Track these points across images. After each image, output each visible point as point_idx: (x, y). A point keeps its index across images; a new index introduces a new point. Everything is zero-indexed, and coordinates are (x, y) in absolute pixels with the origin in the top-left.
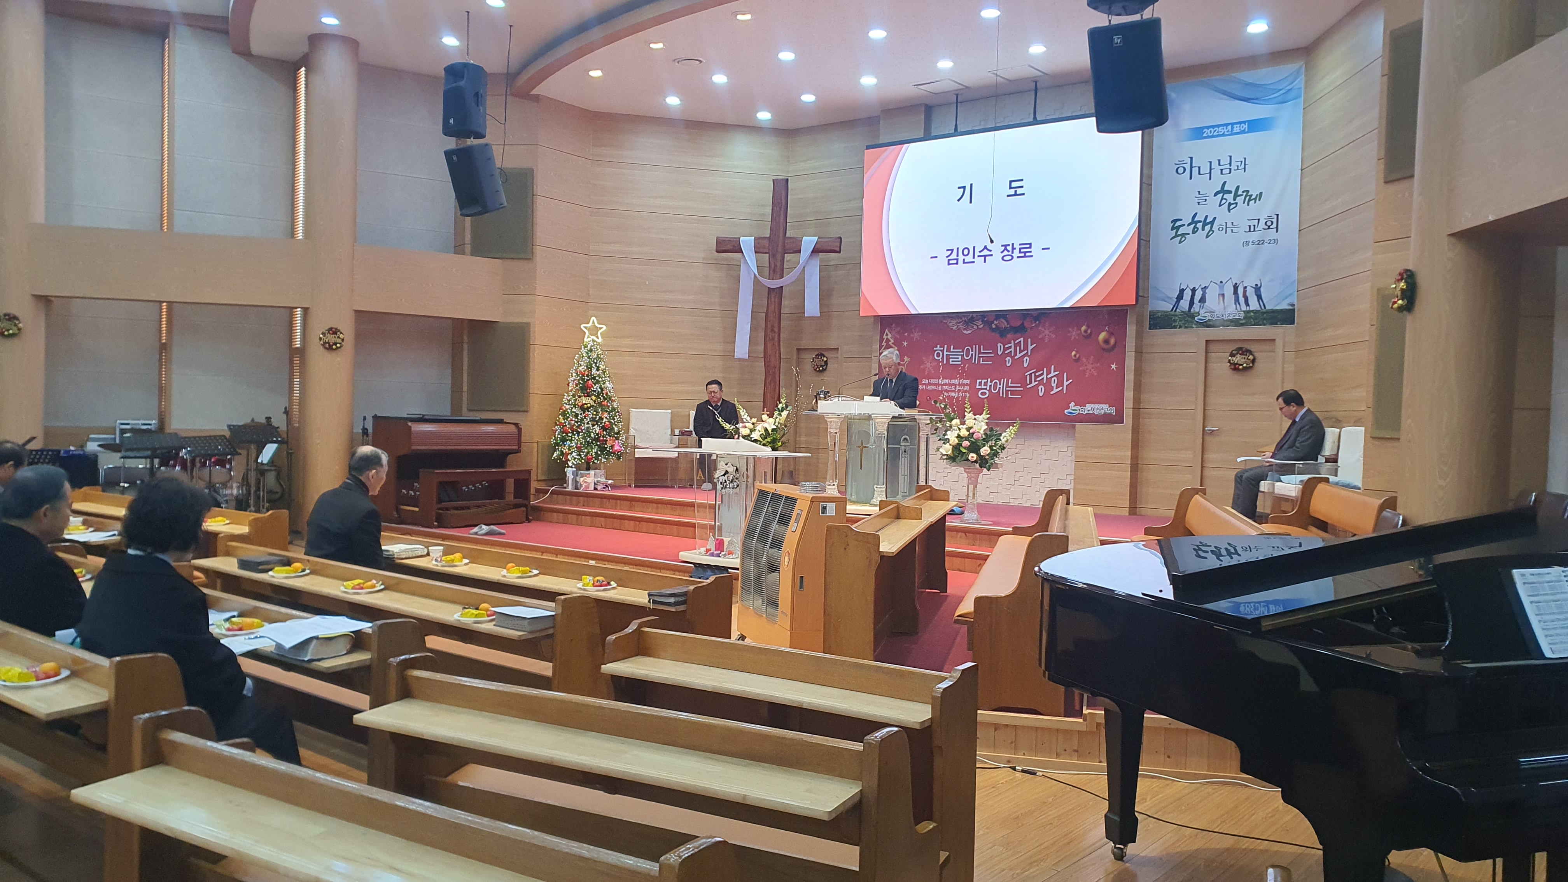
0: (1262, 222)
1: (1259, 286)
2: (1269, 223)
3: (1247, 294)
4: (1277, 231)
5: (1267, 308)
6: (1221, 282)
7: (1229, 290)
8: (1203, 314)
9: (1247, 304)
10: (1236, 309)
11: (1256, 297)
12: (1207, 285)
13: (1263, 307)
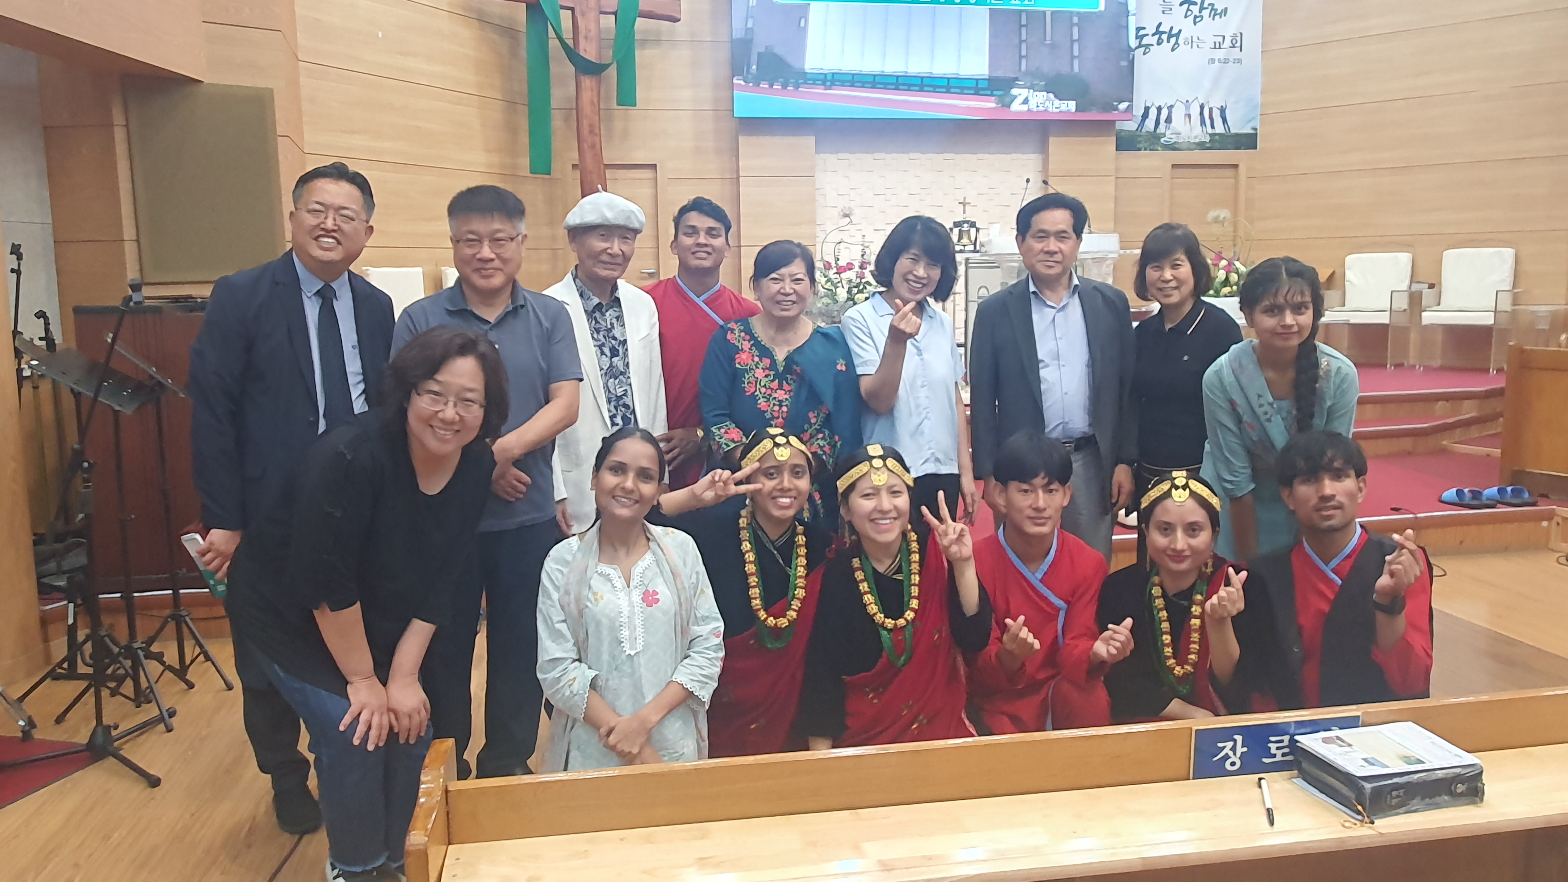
0: (1228, 40)
1: (1225, 107)
2: (1234, 42)
3: (1213, 116)
4: (1241, 51)
5: (1231, 131)
6: (1187, 101)
7: (1195, 111)
8: (1169, 137)
9: (1213, 127)
10: (1202, 131)
11: (1220, 120)
12: (1173, 104)
13: (1227, 131)
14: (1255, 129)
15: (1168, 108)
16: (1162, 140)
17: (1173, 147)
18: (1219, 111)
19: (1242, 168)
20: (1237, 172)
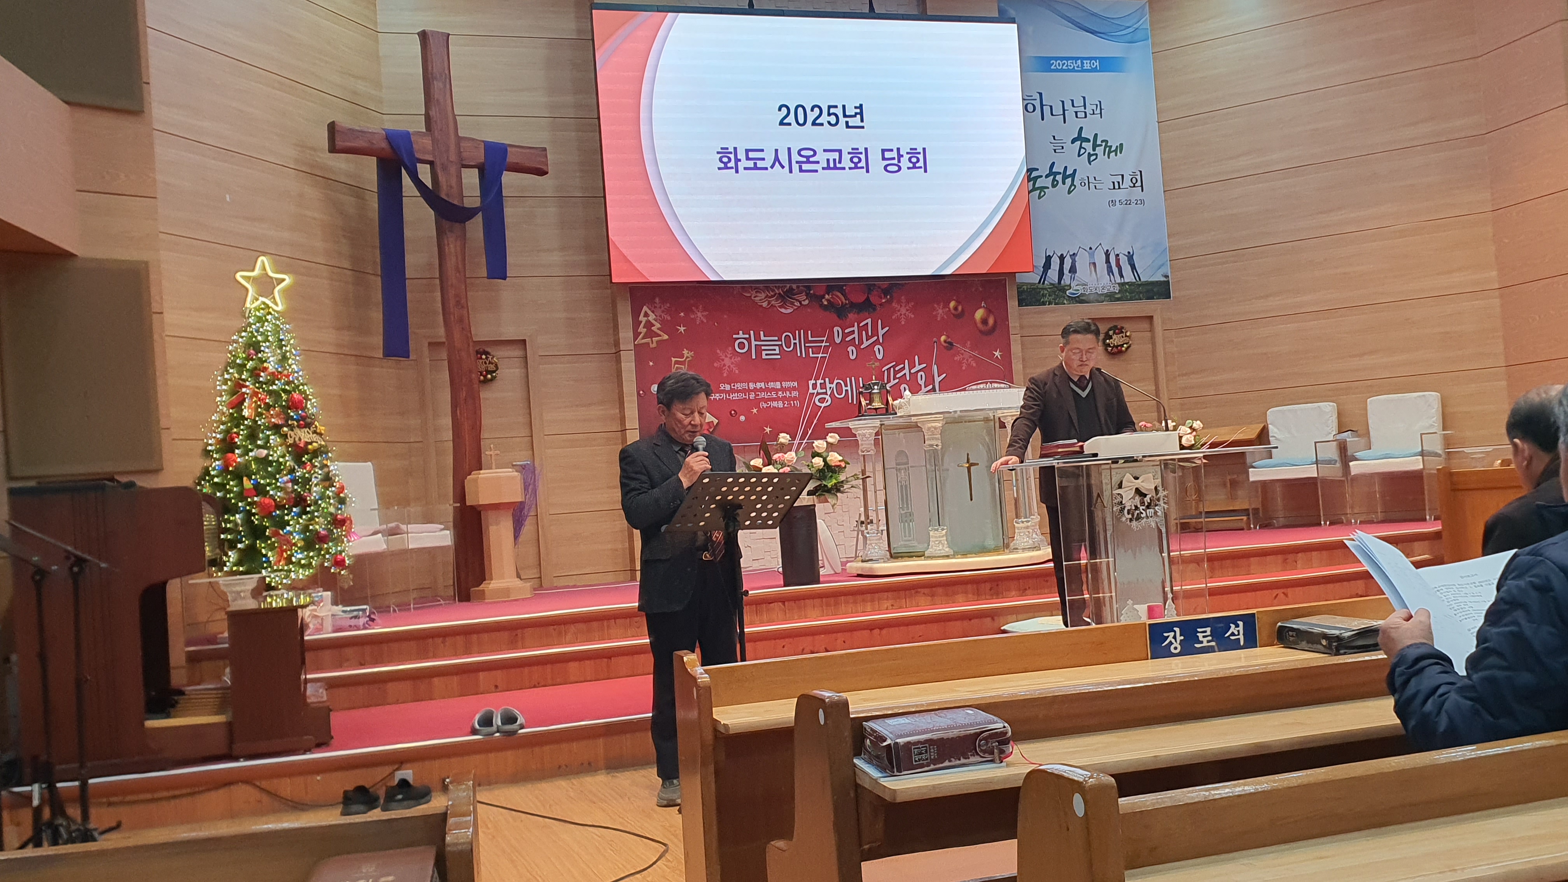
0: (1127, 178)
1: (1132, 254)
2: (1134, 181)
3: (1121, 263)
4: (1142, 191)
5: (1142, 279)
6: (1091, 248)
7: (1100, 259)
8: (1075, 288)
9: (1122, 276)
10: (1110, 281)
11: (1129, 267)
12: (1076, 252)
13: (1138, 279)
14: (1166, 276)
15: (1071, 256)
17: (1079, 300)
18: (1126, 258)
19: (1157, 322)
20: (1152, 324)
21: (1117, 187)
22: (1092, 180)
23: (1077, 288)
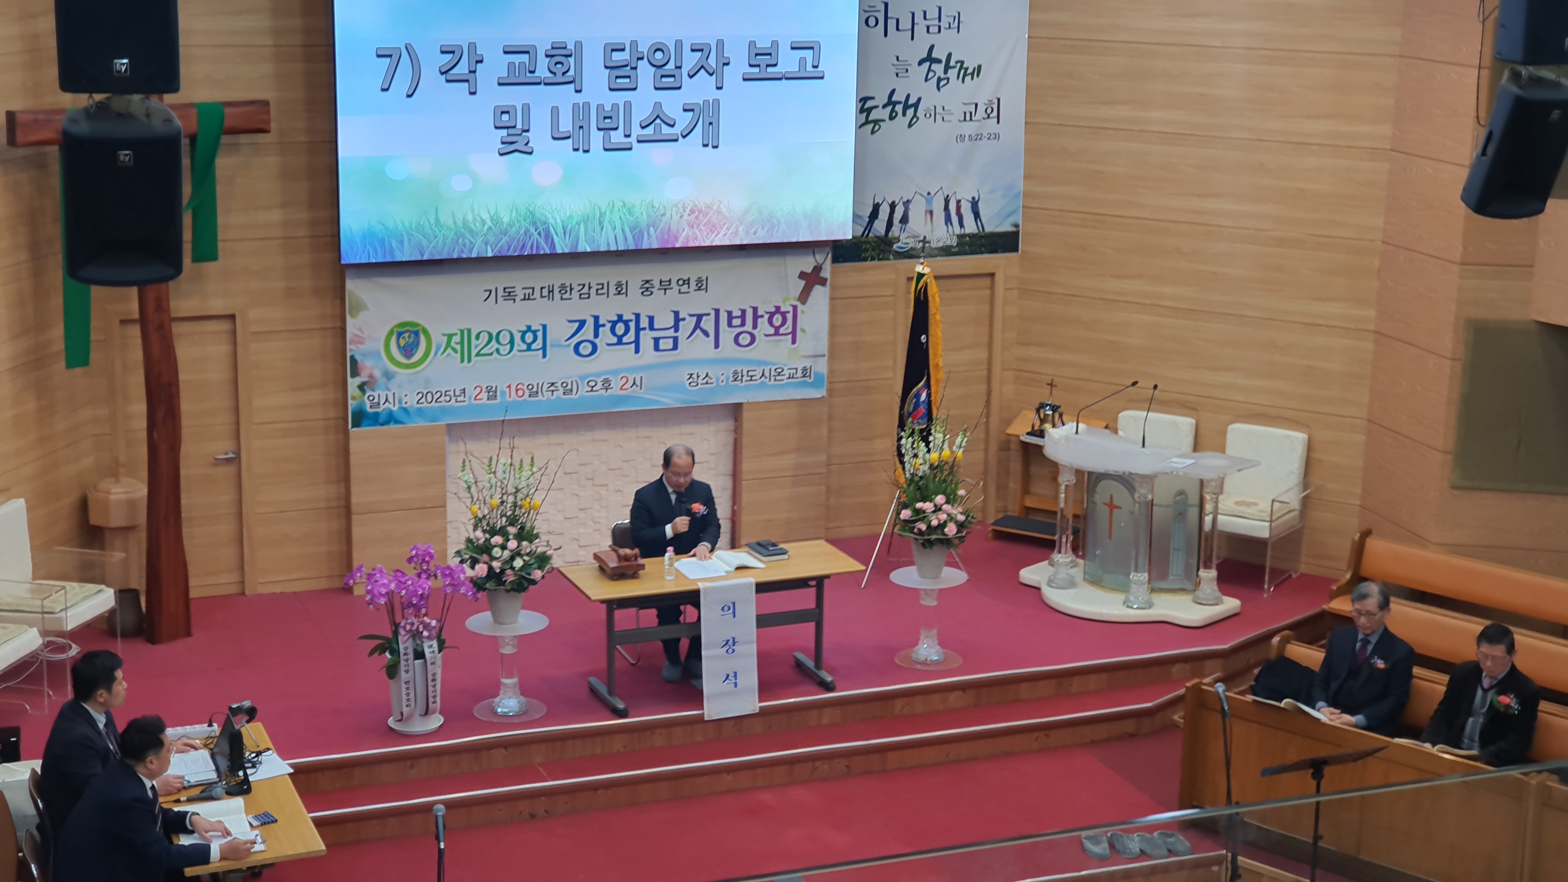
0: (981, 108)
1: (977, 199)
2: (989, 111)
3: (963, 210)
4: (998, 122)
5: (988, 229)
6: (929, 194)
7: (938, 206)
8: (905, 241)
9: (961, 225)
10: (948, 231)
11: (972, 216)
12: (911, 199)
13: (981, 229)
14: (1017, 226)
15: (904, 203)
16: (895, 246)
17: (908, 254)
18: (970, 205)
19: (999, 279)
20: (993, 281)
21: (968, 118)
22: (939, 110)
23: (907, 241)
